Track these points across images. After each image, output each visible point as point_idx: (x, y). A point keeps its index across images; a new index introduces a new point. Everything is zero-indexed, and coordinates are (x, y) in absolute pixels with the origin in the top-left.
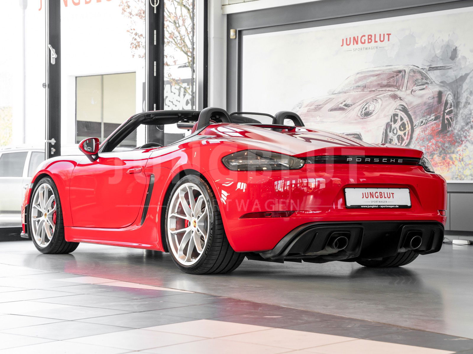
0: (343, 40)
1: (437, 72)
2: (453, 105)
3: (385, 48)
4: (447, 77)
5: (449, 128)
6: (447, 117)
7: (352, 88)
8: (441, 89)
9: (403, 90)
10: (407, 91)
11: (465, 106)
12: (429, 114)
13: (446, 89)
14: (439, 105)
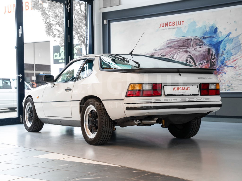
0: (160, 24)
1: (207, 39)
2: (215, 55)
3: (181, 28)
4: (212, 42)
5: (214, 66)
6: (213, 61)
7: (165, 47)
8: (210, 48)
9: (191, 48)
10: (193, 49)
11: (221, 56)
12: (204, 59)
13: (212, 48)
14: (209, 55)
